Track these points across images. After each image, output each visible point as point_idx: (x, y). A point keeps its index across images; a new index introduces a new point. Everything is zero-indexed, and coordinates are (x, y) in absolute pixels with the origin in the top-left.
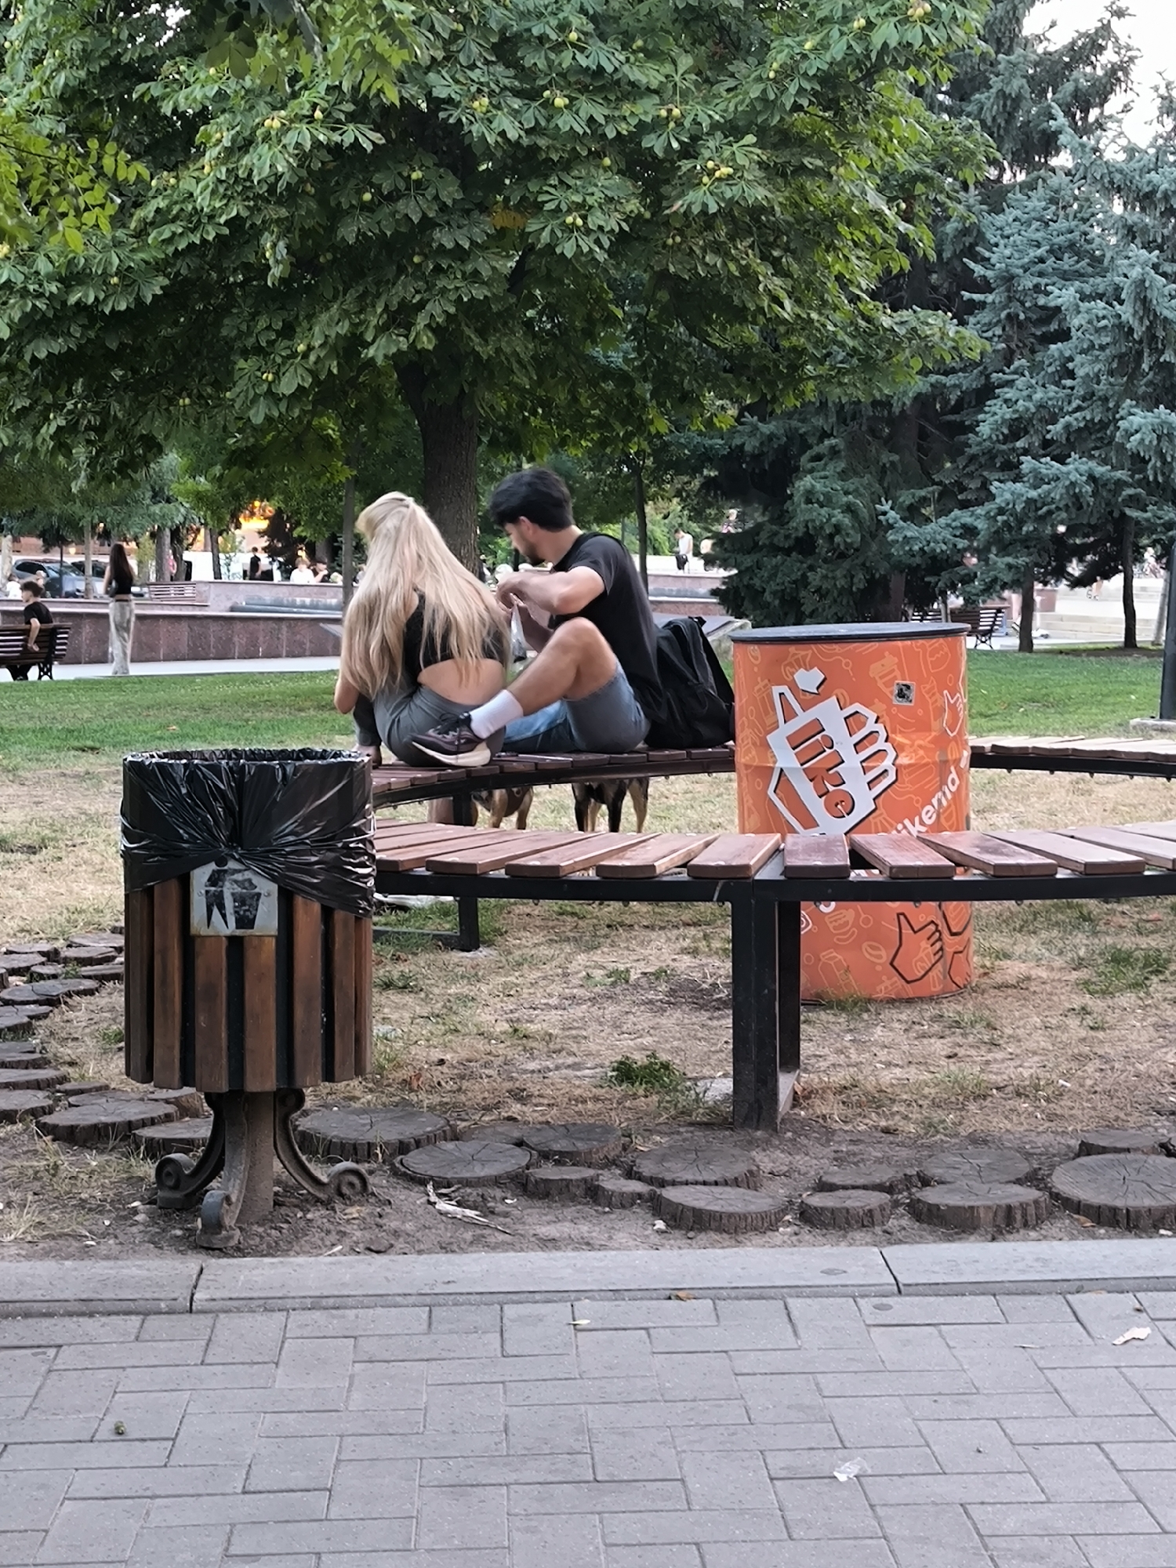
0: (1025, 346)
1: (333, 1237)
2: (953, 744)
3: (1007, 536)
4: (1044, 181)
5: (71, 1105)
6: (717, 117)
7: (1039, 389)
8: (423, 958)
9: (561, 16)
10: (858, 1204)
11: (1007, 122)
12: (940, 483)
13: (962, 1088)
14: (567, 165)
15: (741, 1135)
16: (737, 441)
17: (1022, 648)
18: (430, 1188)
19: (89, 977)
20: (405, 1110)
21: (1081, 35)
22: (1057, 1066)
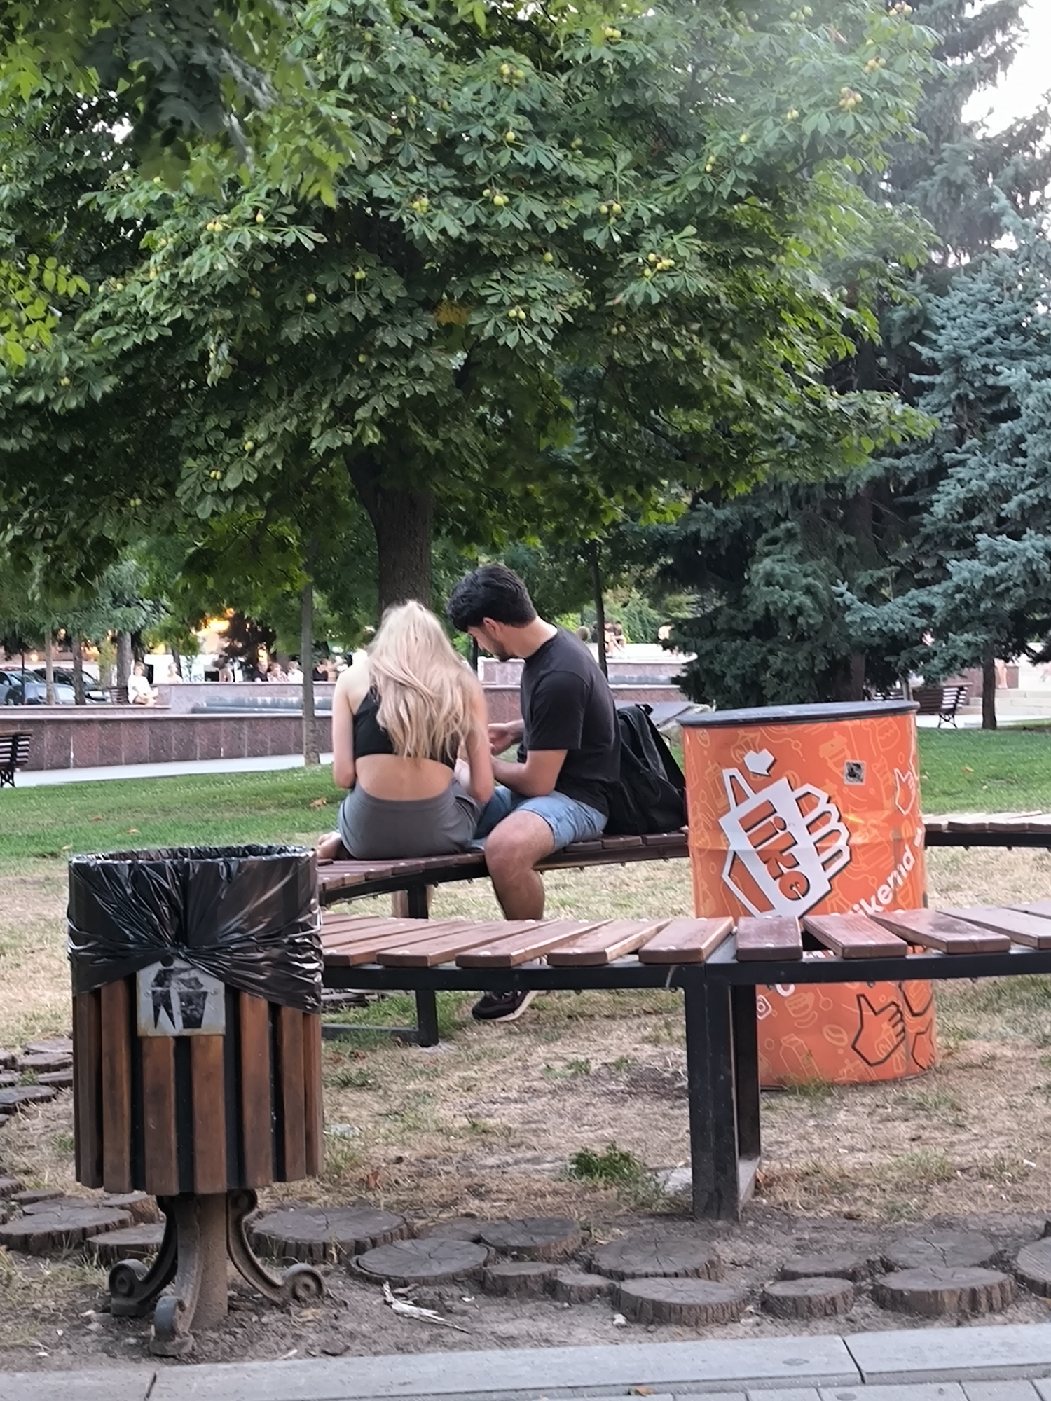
0: (976, 425)
1: (289, 1341)
2: (907, 822)
3: (965, 614)
4: (988, 263)
5: (25, 1214)
6: (657, 211)
7: (991, 468)
8: (381, 1055)
9: (498, 117)
10: (820, 1292)
11: (952, 208)
12: (896, 563)
13: (926, 1171)
14: (509, 262)
15: (703, 1225)
16: (693, 528)
17: (985, 726)
18: (386, 1287)
19: (46, 1084)
20: (363, 1208)
21: (1018, 122)
22: (1023, 1146)
